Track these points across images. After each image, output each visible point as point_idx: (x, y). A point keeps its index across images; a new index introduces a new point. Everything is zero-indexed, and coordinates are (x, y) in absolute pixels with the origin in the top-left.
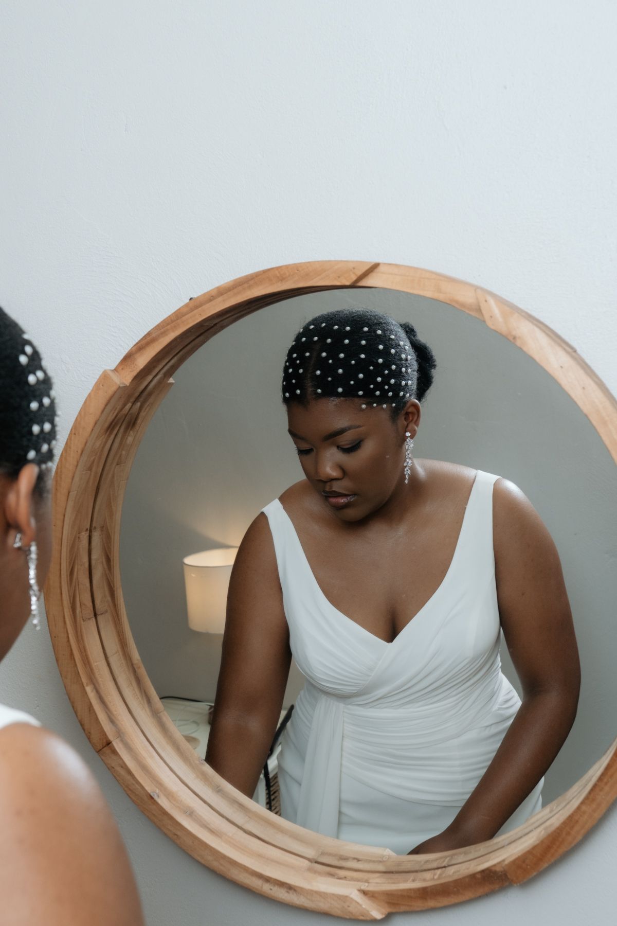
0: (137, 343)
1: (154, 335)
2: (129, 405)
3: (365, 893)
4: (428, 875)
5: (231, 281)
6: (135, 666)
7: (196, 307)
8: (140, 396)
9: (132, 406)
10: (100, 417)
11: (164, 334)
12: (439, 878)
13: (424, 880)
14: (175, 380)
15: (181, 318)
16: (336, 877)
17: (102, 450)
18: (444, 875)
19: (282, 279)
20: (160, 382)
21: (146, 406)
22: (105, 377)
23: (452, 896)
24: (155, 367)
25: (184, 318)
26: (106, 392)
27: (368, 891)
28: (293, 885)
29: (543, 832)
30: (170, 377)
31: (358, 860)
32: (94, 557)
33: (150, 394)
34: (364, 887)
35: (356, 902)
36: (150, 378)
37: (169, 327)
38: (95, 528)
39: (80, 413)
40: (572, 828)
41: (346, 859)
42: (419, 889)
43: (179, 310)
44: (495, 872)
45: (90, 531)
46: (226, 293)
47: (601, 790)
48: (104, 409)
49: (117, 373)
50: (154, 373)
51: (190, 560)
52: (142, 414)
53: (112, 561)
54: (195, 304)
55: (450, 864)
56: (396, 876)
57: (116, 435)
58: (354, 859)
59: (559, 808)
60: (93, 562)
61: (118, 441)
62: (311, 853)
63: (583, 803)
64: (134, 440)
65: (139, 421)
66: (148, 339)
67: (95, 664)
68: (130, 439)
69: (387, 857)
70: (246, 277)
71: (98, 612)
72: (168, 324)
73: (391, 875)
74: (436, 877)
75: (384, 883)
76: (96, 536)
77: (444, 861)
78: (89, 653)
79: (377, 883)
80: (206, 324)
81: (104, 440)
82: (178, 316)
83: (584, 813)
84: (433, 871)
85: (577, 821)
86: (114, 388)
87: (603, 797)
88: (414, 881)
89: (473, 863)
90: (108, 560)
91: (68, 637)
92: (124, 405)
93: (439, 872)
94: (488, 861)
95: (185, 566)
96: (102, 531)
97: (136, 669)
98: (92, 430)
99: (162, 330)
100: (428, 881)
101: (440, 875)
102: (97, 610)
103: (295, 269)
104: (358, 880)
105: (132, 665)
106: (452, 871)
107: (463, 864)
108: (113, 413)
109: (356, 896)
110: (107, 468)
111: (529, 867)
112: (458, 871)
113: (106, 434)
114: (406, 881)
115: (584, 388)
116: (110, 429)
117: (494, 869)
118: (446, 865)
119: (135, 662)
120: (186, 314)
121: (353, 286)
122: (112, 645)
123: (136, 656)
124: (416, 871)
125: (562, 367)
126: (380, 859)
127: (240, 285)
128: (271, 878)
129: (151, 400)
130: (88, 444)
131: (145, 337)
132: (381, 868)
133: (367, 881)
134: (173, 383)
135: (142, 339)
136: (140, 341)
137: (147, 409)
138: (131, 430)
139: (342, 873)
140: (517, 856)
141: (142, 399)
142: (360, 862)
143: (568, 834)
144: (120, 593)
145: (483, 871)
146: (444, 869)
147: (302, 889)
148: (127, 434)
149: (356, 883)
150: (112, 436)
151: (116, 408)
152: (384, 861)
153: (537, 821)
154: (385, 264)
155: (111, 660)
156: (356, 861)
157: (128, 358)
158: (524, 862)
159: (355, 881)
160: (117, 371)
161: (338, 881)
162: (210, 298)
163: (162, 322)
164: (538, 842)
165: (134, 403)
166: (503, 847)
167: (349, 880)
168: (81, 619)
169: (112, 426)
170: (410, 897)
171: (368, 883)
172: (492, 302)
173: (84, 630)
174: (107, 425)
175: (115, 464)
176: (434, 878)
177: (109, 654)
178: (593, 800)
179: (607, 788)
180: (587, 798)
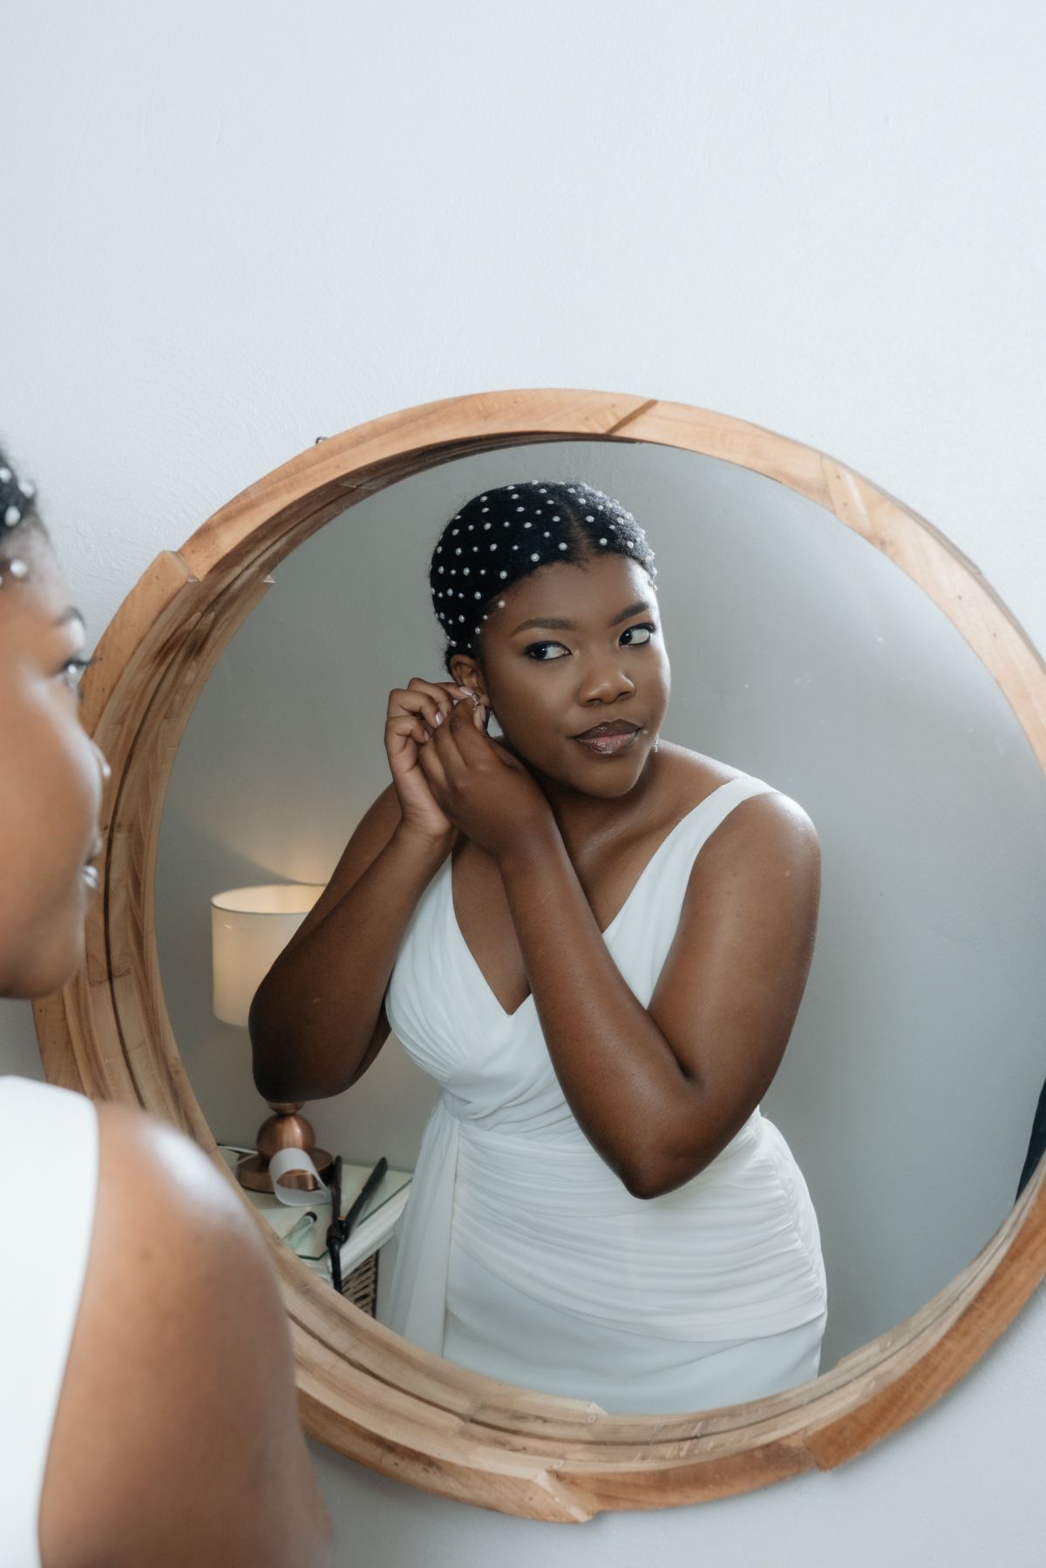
0: (222, 509)
1: (253, 496)
2: (198, 615)
3: (559, 1476)
4: (669, 1450)
5: (396, 413)
6: (172, 1070)
7: (332, 453)
8: (216, 601)
9: (202, 617)
10: (148, 631)
11: (271, 495)
12: (688, 1456)
13: (662, 1458)
14: (274, 579)
15: (304, 469)
16: (508, 1447)
17: (143, 692)
18: (696, 1452)
19: (487, 415)
20: (251, 580)
21: (223, 620)
22: (161, 564)
23: (711, 1486)
24: (249, 552)
25: (309, 471)
26: (163, 590)
27: (566, 1473)
28: (436, 1459)
29: (873, 1384)
30: (268, 573)
31: (545, 1421)
32: (114, 875)
33: (232, 600)
34: (558, 1465)
35: (545, 1491)
36: (237, 570)
37: (280, 484)
38: (119, 825)
39: (113, 622)
40: (927, 1378)
41: (523, 1417)
42: (653, 1474)
43: (301, 455)
44: (787, 1450)
45: (112, 831)
46: (387, 432)
47: (980, 1317)
48: (157, 618)
49: (182, 557)
50: (245, 563)
51: (221, 901)
52: (216, 633)
53: (142, 886)
54: (326, 448)
55: (705, 1432)
56: (612, 1450)
57: (170, 666)
58: (538, 1418)
59: (898, 1345)
60: (112, 884)
61: (171, 676)
62: (463, 1404)
63: (947, 1336)
64: (197, 675)
65: (208, 645)
66: (243, 502)
67: (107, 1061)
68: (190, 676)
69: (594, 1417)
70: (424, 407)
71: (115, 972)
72: (279, 480)
73: (603, 1447)
74: (682, 1454)
75: (592, 1461)
76: (120, 838)
77: (694, 1428)
78: (97, 1042)
79: (580, 1460)
80: (346, 484)
81: (149, 673)
82: (298, 466)
83: (949, 1353)
84: (676, 1444)
85: (935, 1368)
86: (177, 584)
87: (984, 1328)
88: (643, 1458)
89: (748, 1433)
90: (137, 883)
91: (64, 1012)
92: (190, 615)
93: (687, 1445)
94: (774, 1429)
95: (214, 910)
96: (130, 831)
97: (173, 1076)
98: (133, 653)
99: (269, 489)
100: (669, 1460)
101: (690, 1450)
102: (113, 969)
103: (513, 399)
104: (547, 1454)
105: (167, 1067)
106: (711, 1445)
107: (728, 1434)
108: (171, 627)
109: (542, 1479)
110: (147, 724)
111: (848, 1442)
112: (722, 1445)
113: (153, 662)
114: (630, 1459)
115: (995, 635)
116: (161, 656)
117: (785, 1443)
118: (699, 1435)
119: (172, 1061)
120: (312, 465)
121: (607, 438)
122: (135, 1031)
123: (173, 1051)
124: (647, 1443)
125: (960, 598)
126: (583, 1421)
127: (412, 421)
128: (397, 1445)
129: (232, 610)
130: (123, 679)
131: (237, 498)
132: (584, 1435)
133: (562, 1457)
134: (272, 584)
135: (231, 502)
136: (227, 506)
137: (225, 626)
138: (194, 659)
139: (518, 1441)
140: (829, 1423)
141: (218, 607)
142: (547, 1424)
143: (920, 1388)
144: (152, 942)
145: (766, 1447)
146: (695, 1441)
147: (451, 1465)
148: (188, 665)
149: (543, 1459)
150: (163, 669)
151: (176, 620)
152: (589, 1424)
153: (858, 1365)
154: (666, 402)
155: (133, 1056)
156: (540, 1421)
157: (204, 533)
158: (841, 1432)
159: (540, 1455)
160: (183, 555)
161: (512, 1454)
162: (358, 438)
163: (269, 475)
164: (866, 1401)
165: (204, 613)
166: (799, 1407)
167: (531, 1454)
168: (87, 982)
169: (165, 649)
170: (636, 1486)
171: (565, 1459)
172: (849, 479)
173: (90, 1001)
174: (156, 648)
175: (162, 715)
176: (679, 1456)
177: (129, 1046)
178: (966, 1333)
179: (990, 1314)
180: (955, 1328)
